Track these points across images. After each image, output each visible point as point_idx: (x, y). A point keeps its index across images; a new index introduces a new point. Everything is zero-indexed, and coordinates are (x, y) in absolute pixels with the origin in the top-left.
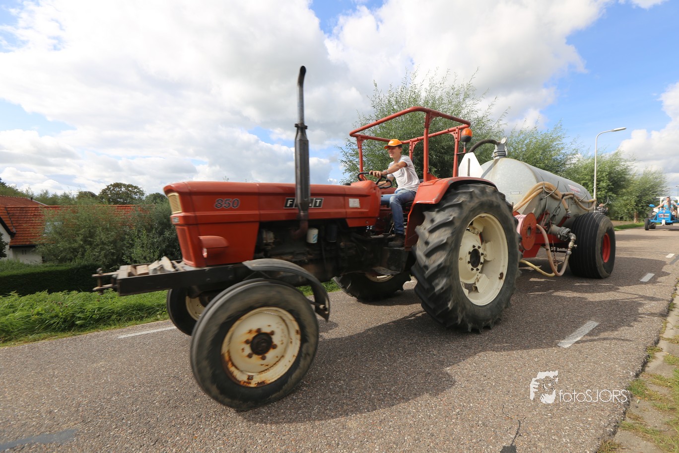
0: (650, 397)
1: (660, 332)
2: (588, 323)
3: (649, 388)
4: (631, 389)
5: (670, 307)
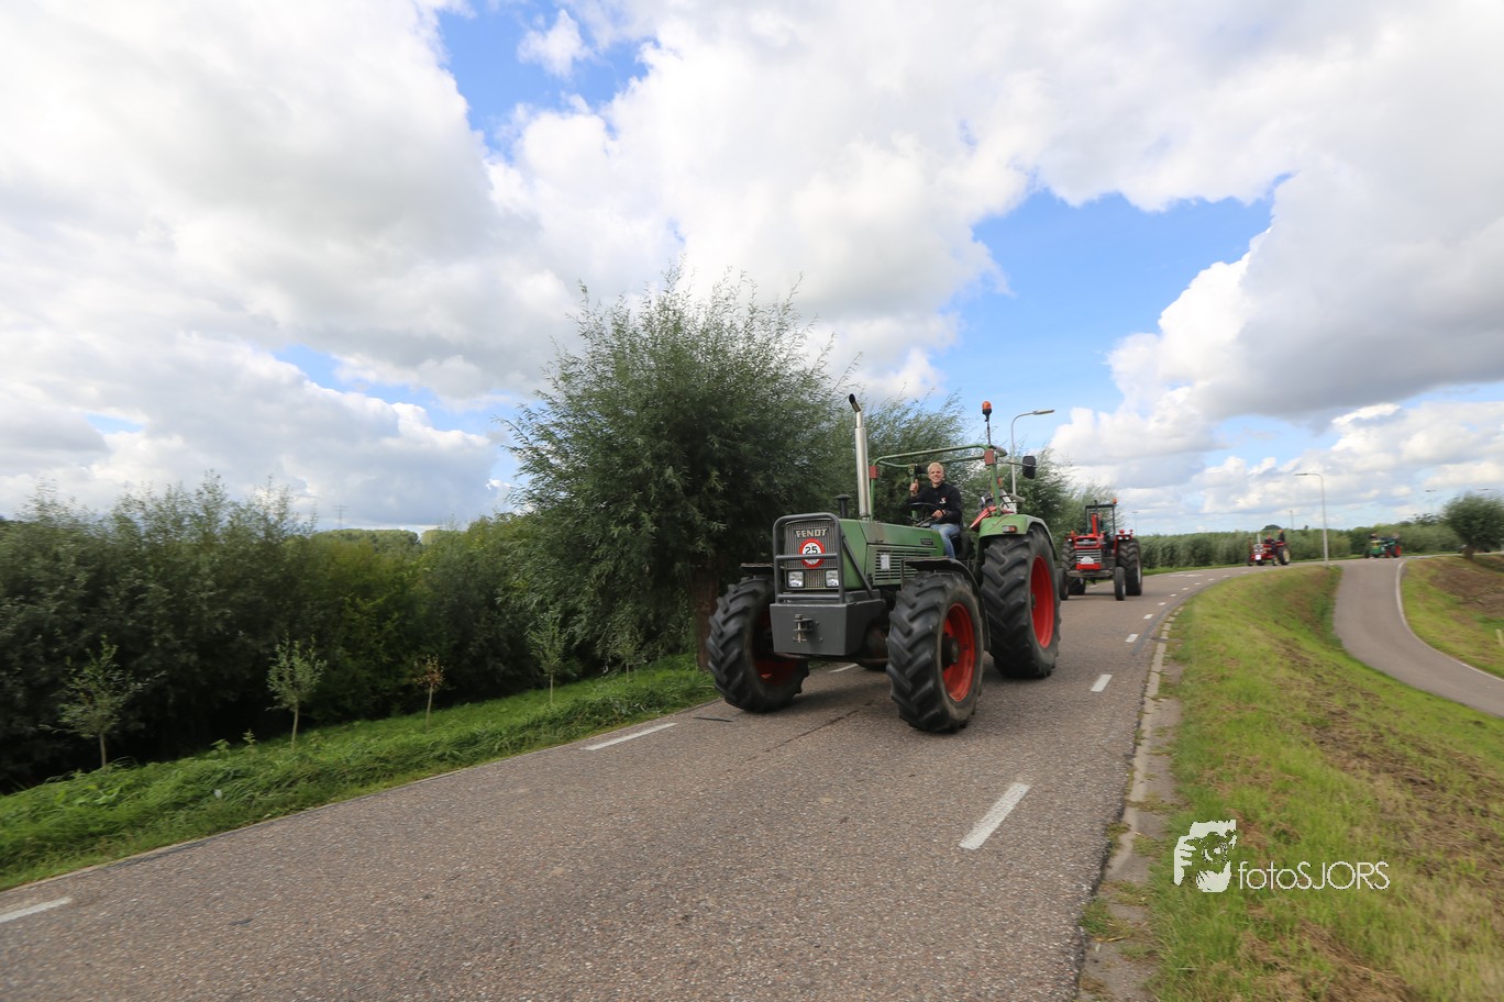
0: (1115, 936)
1: (1125, 791)
2: (1011, 789)
3: (1113, 913)
4: (1084, 924)
5: (1136, 737)
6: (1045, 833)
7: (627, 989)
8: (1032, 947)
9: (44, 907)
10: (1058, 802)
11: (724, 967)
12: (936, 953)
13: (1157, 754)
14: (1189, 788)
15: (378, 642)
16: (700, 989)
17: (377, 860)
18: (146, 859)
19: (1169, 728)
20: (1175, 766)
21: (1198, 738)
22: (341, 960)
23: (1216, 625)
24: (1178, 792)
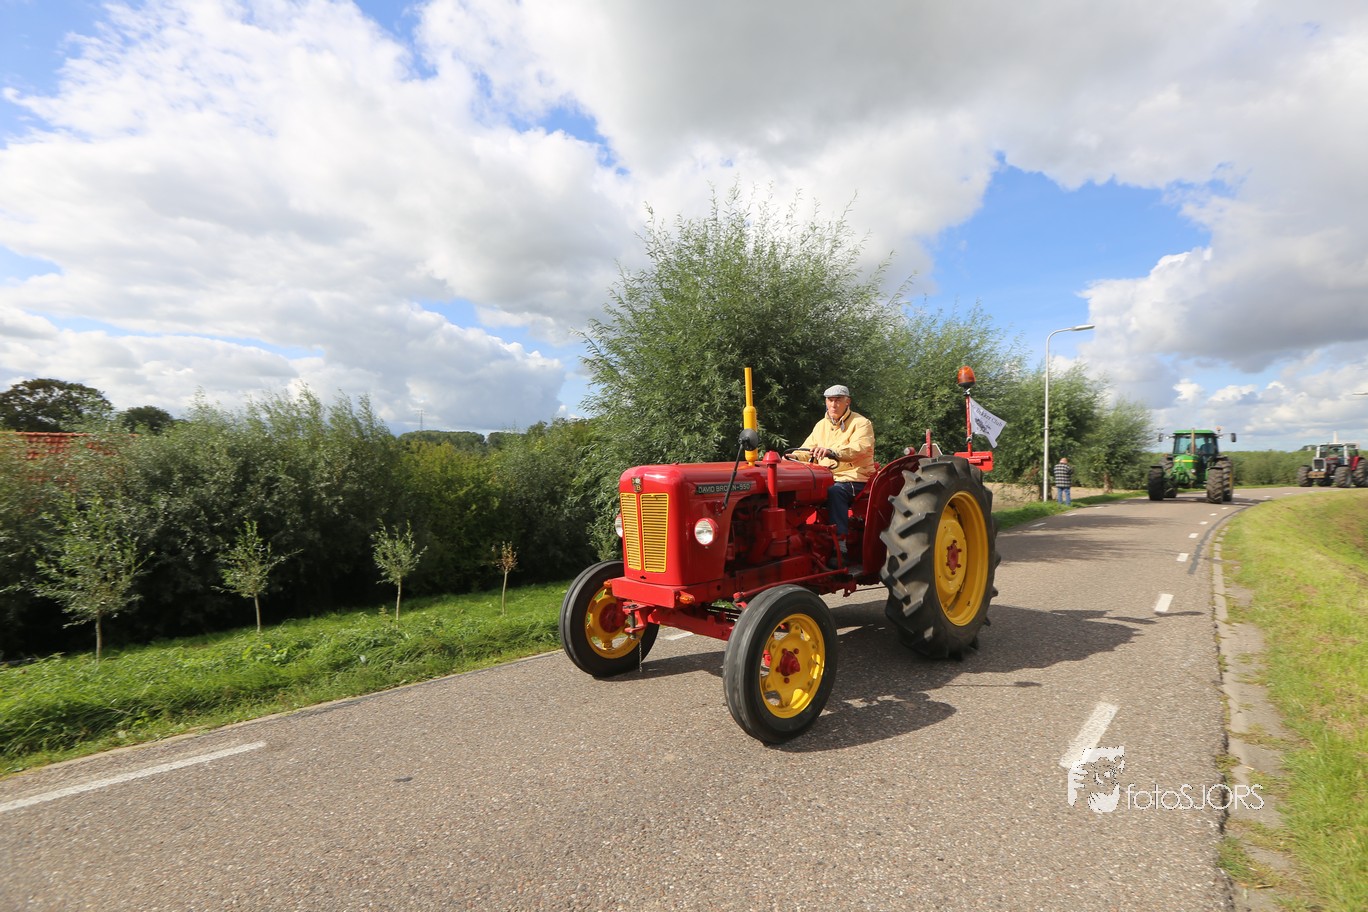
0: (1261, 882)
1: (1224, 721)
2: (1098, 708)
3: (1252, 857)
4: (1223, 866)
5: (1219, 663)
6: (1149, 759)
7: (761, 886)
8: (1172, 886)
9: (247, 748)
10: (1154, 727)
11: (851, 872)
12: (1071, 881)
13: (1247, 683)
14: (1299, 724)
15: (460, 529)
16: (832, 893)
17: (506, 732)
18: (316, 713)
19: (1253, 655)
20: (1273, 698)
21: (1296, 669)
22: (494, 825)
23: (1275, 548)
24: (1286, 727)
